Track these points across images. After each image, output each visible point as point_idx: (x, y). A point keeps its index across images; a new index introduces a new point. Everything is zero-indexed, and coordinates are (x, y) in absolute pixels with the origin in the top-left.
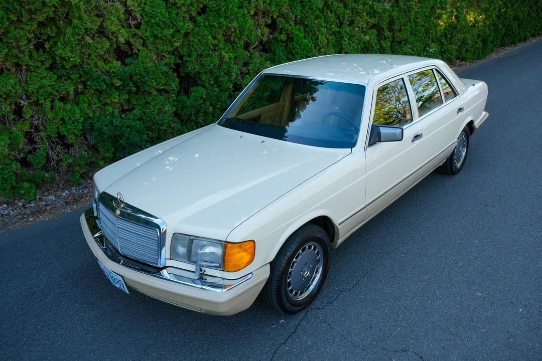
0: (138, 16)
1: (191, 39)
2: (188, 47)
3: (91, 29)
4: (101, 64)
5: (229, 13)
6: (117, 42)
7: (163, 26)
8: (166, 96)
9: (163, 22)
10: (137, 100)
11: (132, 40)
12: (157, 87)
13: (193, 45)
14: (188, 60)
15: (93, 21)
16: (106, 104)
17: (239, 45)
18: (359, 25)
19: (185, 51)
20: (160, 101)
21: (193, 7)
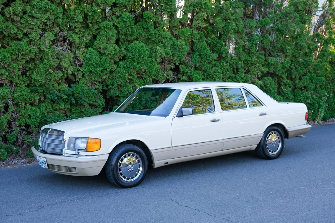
0: (82, 59)
1: (115, 75)
2: (112, 80)
3: (53, 65)
4: (56, 85)
5: (141, 60)
6: (67, 73)
7: (95, 66)
8: (95, 109)
9: (96, 63)
10: (75, 110)
11: (76, 73)
12: (89, 102)
13: (115, 79)
14: (112, 88)
15: (55, 61)
16: (56, 110)
17: (148, 81)
18: (254, 73)
19: (109, 82)
20: (91, 112)
21: (117, 56)
